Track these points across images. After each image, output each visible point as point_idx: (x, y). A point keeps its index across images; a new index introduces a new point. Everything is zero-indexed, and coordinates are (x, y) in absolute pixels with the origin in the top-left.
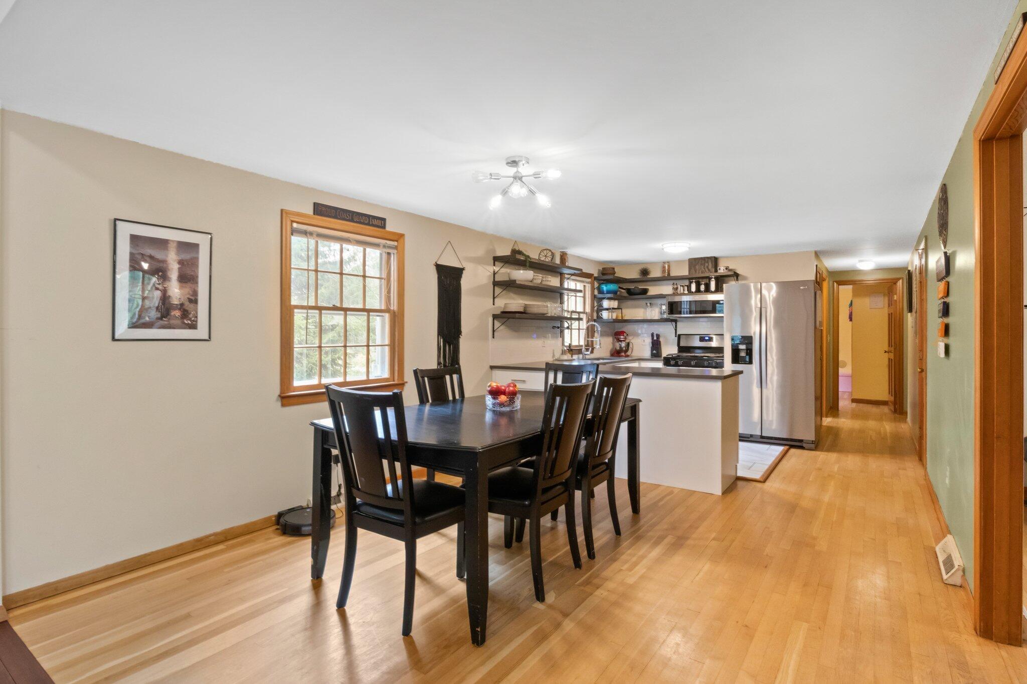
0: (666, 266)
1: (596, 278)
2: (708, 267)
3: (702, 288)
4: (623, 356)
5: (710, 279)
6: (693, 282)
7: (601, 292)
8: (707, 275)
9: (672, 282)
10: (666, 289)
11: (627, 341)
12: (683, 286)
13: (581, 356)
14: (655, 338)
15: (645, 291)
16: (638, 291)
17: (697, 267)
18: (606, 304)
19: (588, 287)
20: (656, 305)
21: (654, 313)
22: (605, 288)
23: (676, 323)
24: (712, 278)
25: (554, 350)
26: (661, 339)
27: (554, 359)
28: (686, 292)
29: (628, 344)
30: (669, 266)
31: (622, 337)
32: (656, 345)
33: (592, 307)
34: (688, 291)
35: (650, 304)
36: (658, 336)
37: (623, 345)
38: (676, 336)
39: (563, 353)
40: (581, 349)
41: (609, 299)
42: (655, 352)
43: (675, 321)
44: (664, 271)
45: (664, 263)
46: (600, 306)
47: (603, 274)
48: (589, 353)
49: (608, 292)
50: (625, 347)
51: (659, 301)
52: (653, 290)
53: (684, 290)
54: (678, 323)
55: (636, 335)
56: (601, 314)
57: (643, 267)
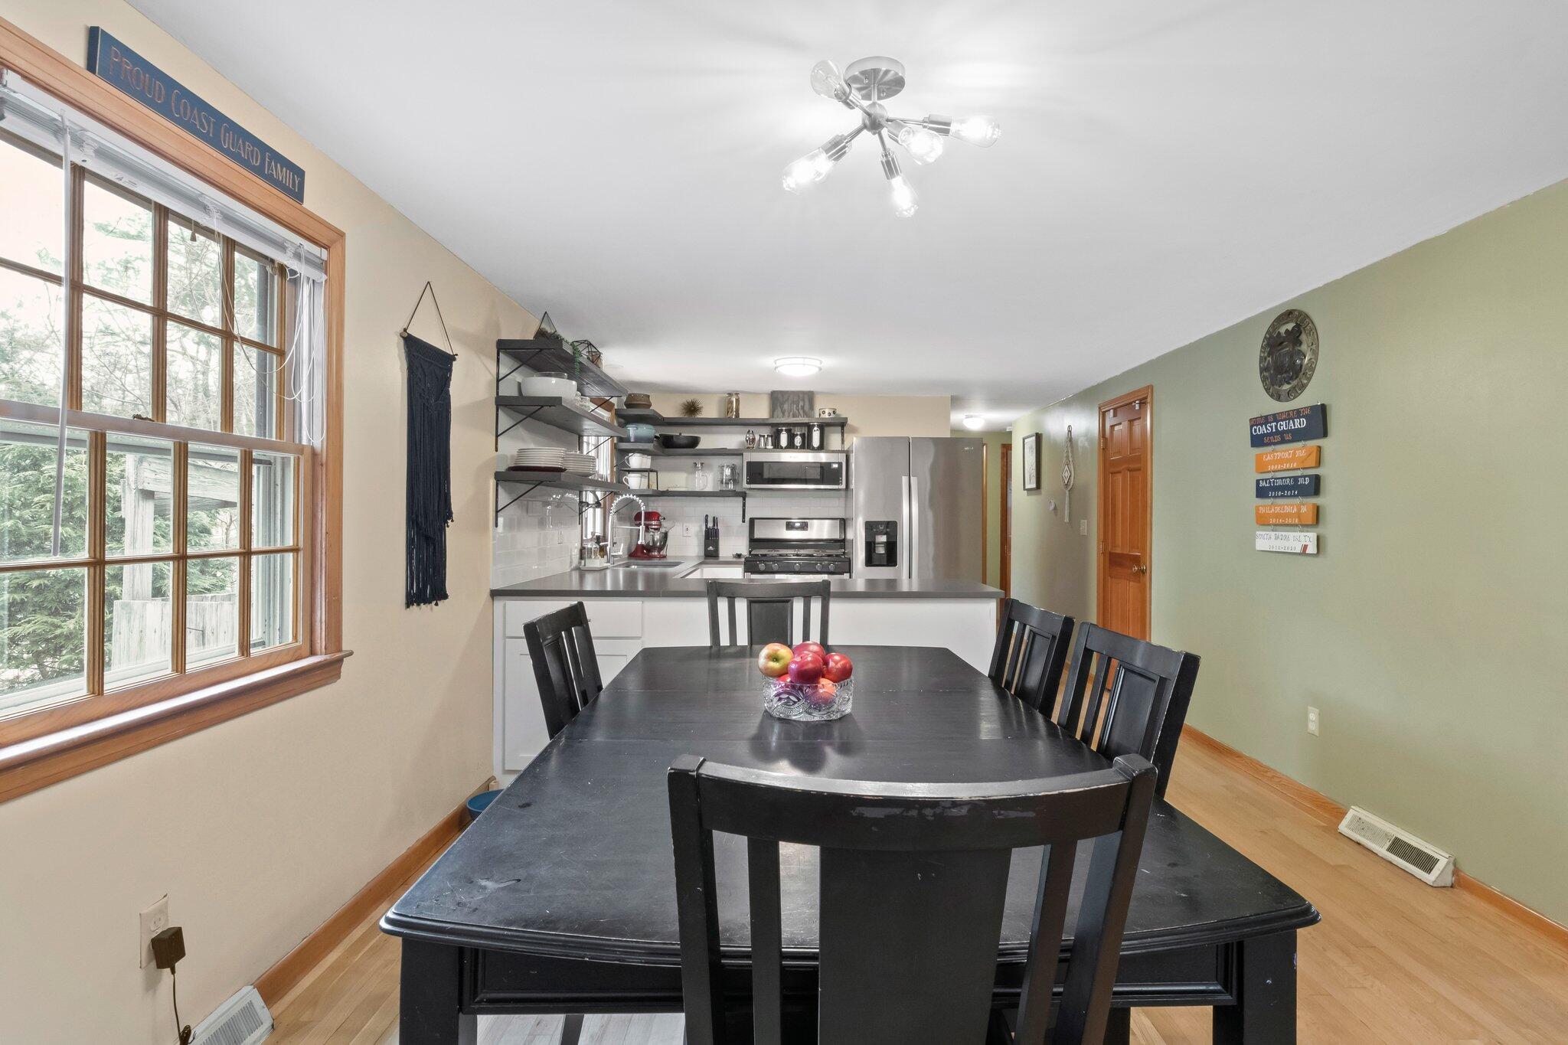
0: (731, 400)
1: (617, 413)
2: (803, 407)
3: (798, 441)
4: (655, 557)
5: (810, 427)
6: (782, 430)
7: (625, 438)
8: (805, 420)
9: (747, 429)
10: (731, 440)
11: (663, 530)
12: (764, 436)
14: (710, 525)
15: (694, 442)
16: (684, 442)
17: (786, 406)
18: (635, 461)
20: (710, 467)
21: (705, 480)
22: (632, 431)
23: (744, 499)
24: (814, 426)
26: (720, 527)
28: (770, 447)
29: (665, 536)
30: (738, 401)
31: (653, 523)
32: (711, 537)
34: (772, 445)
35: (702, 464)
36: (715, 520)
37: (657, 537)
38: (744, 522)
41: (643, 452)
42: (711, 548)
43: (744, 495)
44: (729, 410)
45: (730, 394)
46: (626, 464)
47: (629, 405)
49: (638, 440)
50: (661, 541)
51: (716, 461)
52: (709, 441)
53: (766, 444)
54: (747, 499)
55: (674, 519)
56: (627, 480)
57: (689, 398)
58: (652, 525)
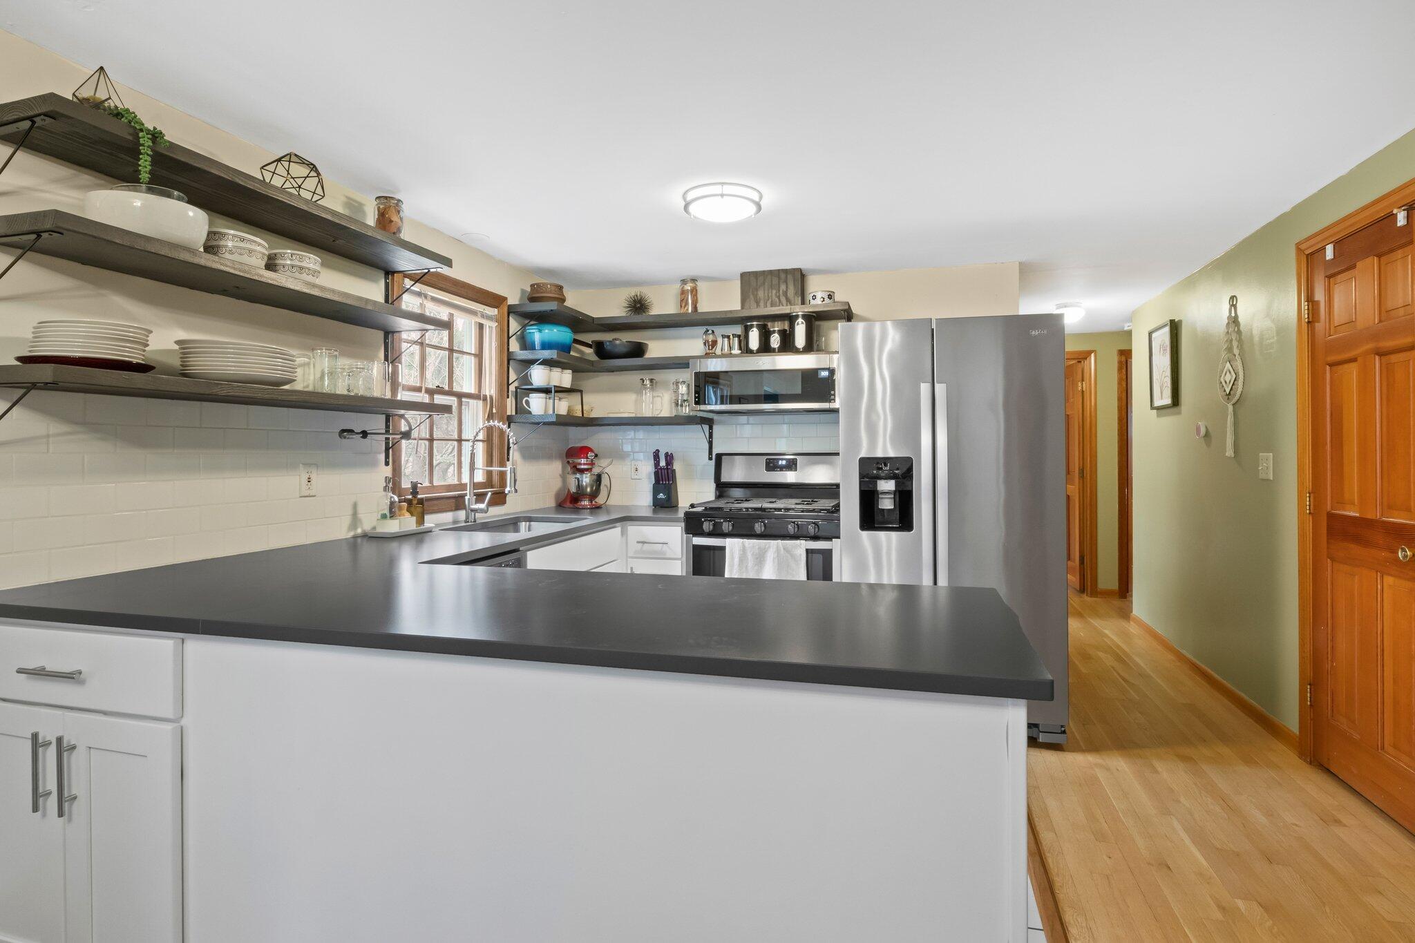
0: (689, 288)
1: (512, 310)
2: (785, 294)
3: (775, 341)
5: (791, 319)
6: (752, 326)
7: (526, 344)
8: (785, 309)
9: (703, 329)
10: (689, 345)
11: (596, 470)
12: (728, 337)
13: (462, 514)
14: (663, 463)
15: (638, 350)
16: (623, 350)
17: (761, 294)
18: (539, 375)
19: (491, 327)
20: (665, 384)
21: (660, 403)
22: (538, 335)
23: (711, 428)
24: (797, 317)
25: (355, 506)
26: (677, 466)
27: (359, 531)
28: (736, 351)
29: (599, 479)
30: (695, 289)
31: (583, 461)
32: (664, 479)
33: (504, 384)
34: (740, 348)
35: (651, 380)
36: (670, 458)
37: (586, 479)
38: (710, 459)
39: (393, 512)
40: (463, 496)
41: (548, 363)
42: (661, 496)
43: (709, 422)
44: (683, 302)
45: (684, 282)
46: (526, 380)
47: (533, 299)
48: (482, 506)
49: (546, 346)
50: (592, 488)
51: (672, 375)
52: (658, 348)
53: (730, 348)
54: (715, 427)
55: (619, 455)
56: (527, 402)
57: (632, 292)
58: (580, 464)
